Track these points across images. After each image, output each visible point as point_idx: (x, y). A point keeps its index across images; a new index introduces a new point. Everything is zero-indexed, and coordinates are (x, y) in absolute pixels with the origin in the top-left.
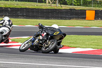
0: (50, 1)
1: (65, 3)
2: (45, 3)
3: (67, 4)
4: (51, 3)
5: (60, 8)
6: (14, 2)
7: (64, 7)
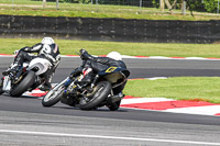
0: (168, 4)
1: (201, 9)
2: (158, 7)
3: (206, 11)
4: (170, 7)
5: (190, 18)
6: (91, 4)
7: (198, 16)
